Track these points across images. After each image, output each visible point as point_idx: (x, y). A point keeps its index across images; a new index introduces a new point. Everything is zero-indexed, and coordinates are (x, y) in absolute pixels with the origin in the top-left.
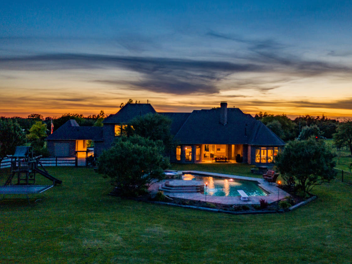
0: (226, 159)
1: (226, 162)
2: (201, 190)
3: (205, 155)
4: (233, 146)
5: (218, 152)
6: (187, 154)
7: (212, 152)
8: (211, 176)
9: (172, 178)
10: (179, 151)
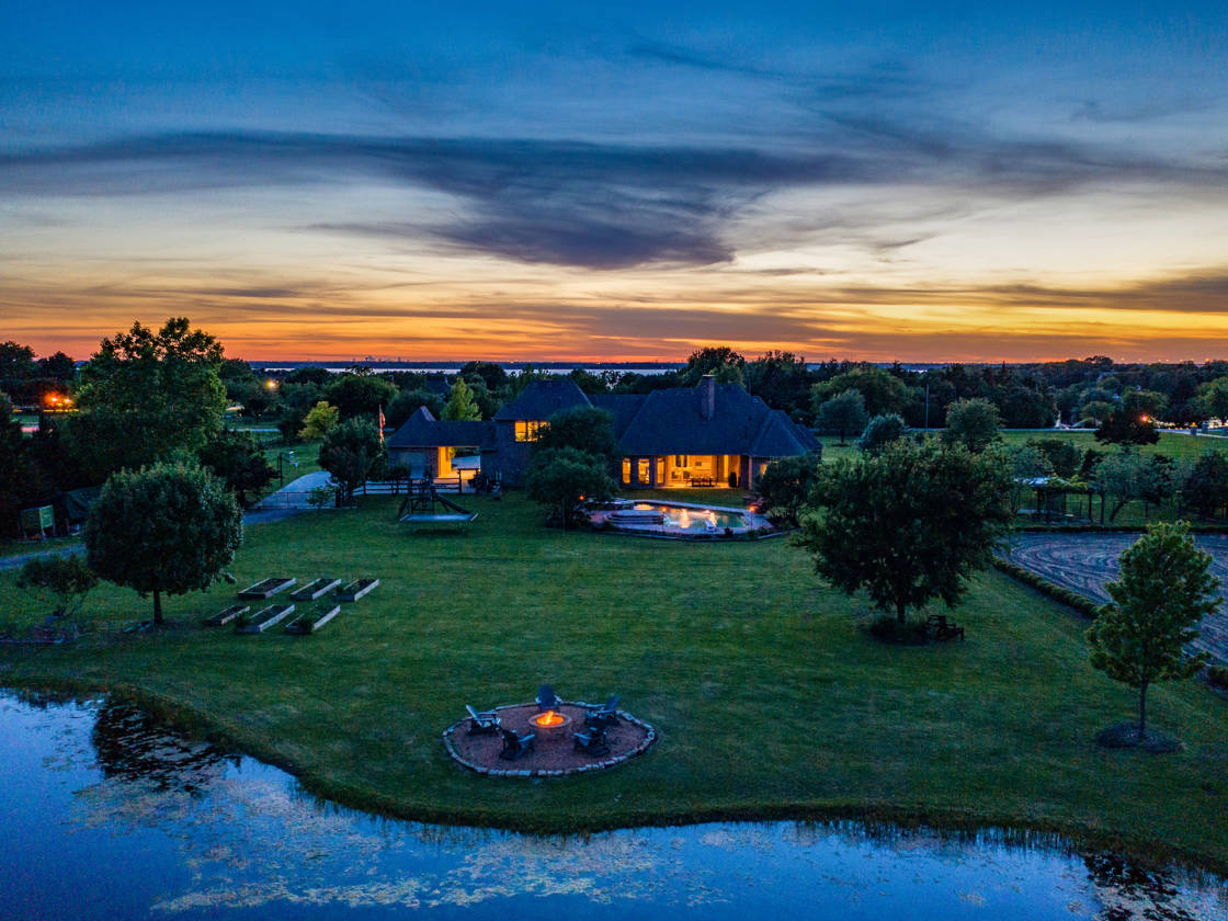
0: (711, 481)
1: (711, 486)
2: (659, 520)
3: (673, 473)
4: (726, 457)
5: (699, 468)
6: (642, 472)
7: (688, 469)
8: (684, 508)
9: (620, 507)
10: (627, 467)
